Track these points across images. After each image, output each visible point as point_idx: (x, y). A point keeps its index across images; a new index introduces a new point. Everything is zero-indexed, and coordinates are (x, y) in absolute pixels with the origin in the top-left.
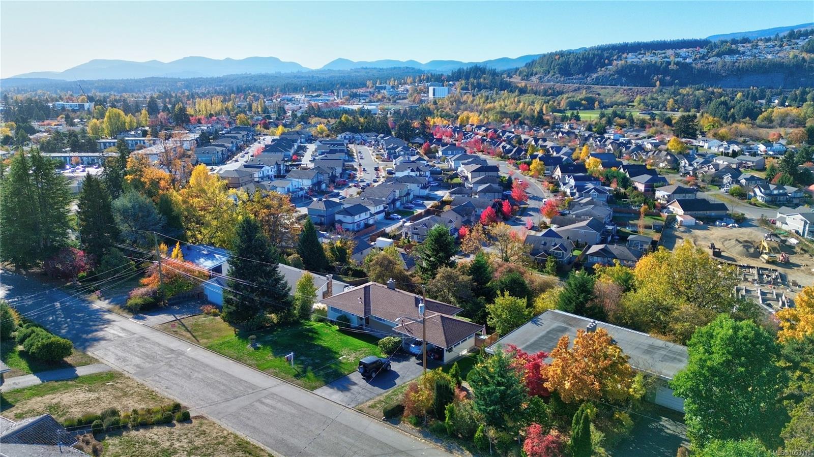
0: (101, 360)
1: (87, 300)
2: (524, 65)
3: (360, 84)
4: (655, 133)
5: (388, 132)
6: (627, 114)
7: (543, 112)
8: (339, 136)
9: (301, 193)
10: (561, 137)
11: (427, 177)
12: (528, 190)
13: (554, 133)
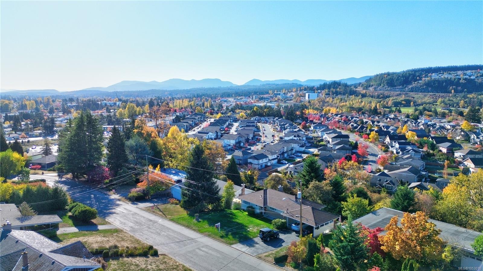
0: (112, 223)
1: (108, 194)
2: (365, 81)
3: (266, 92)
4: (453, 120)
5: (281, 117)
6: (433, 109)
7: (377, 107)
8: (252, 118)
9: (229, 147)
10: (389, 121)
11: (304, 140)
12: (368, 150)
13: (384, 119)
